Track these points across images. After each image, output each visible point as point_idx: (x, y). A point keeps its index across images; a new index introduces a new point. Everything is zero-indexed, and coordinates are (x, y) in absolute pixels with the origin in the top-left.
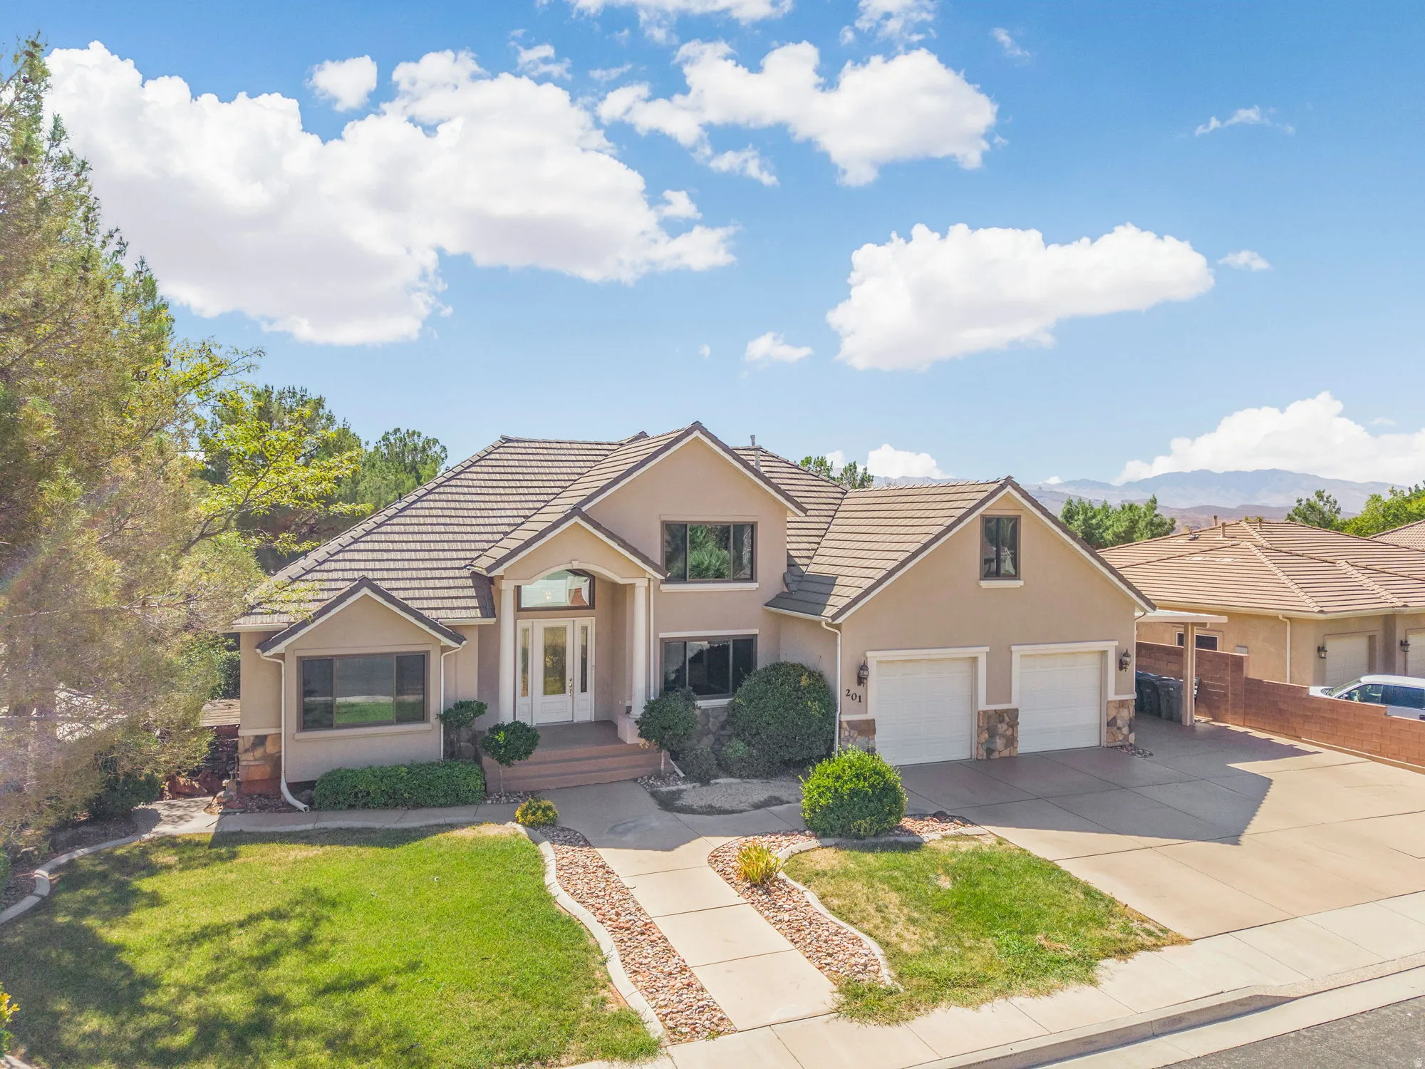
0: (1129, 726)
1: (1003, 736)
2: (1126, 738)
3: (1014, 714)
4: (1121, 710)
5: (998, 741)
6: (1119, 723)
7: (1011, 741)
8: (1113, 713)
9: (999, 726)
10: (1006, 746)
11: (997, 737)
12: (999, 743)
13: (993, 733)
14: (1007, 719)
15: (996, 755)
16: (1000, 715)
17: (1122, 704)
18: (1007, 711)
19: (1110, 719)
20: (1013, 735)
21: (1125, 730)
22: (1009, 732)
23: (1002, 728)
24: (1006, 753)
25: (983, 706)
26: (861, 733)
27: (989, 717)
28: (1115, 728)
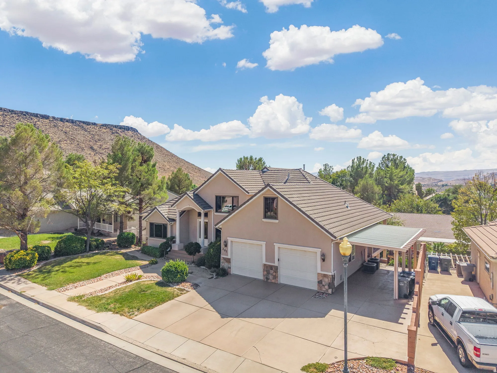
0: (329, 286)
1: (272, 274)
2: (327, 290)
3: (276, 268)
4: (324, 278)
5: (270, 276)
6: (323, 283)
7: (275, 277)
8: (321, 279)
9: (270, 271)
10: (273, 279)
11: (270, 275)
12: (271, 277)
13: (268, 273)
14: (273, 269)
15: (269, 281)
16: (271, 267)
17: (325, 276)
18: (274, 266)
19: (319, 280)
20: (276, 275)
21: (327, 287)
22: (274, 274)
23: (272, 272)
24: (273, 281)
25: (264, 262)
26: (227, 262)
27: (267, 267)
28: (322, 285)
